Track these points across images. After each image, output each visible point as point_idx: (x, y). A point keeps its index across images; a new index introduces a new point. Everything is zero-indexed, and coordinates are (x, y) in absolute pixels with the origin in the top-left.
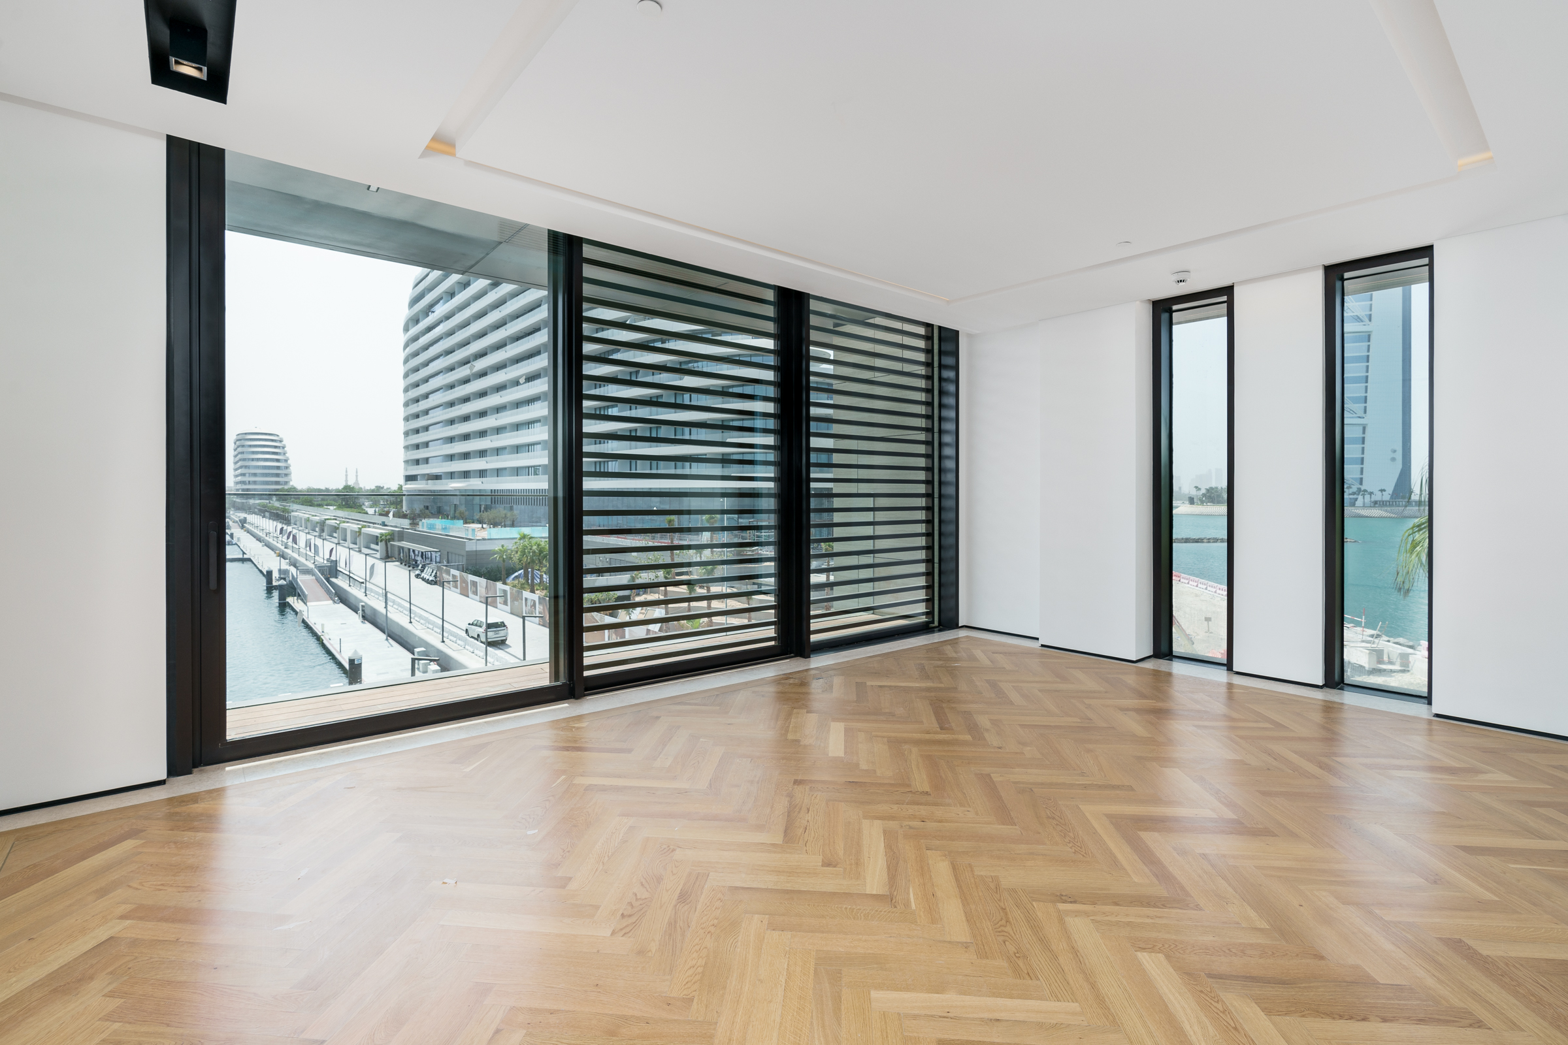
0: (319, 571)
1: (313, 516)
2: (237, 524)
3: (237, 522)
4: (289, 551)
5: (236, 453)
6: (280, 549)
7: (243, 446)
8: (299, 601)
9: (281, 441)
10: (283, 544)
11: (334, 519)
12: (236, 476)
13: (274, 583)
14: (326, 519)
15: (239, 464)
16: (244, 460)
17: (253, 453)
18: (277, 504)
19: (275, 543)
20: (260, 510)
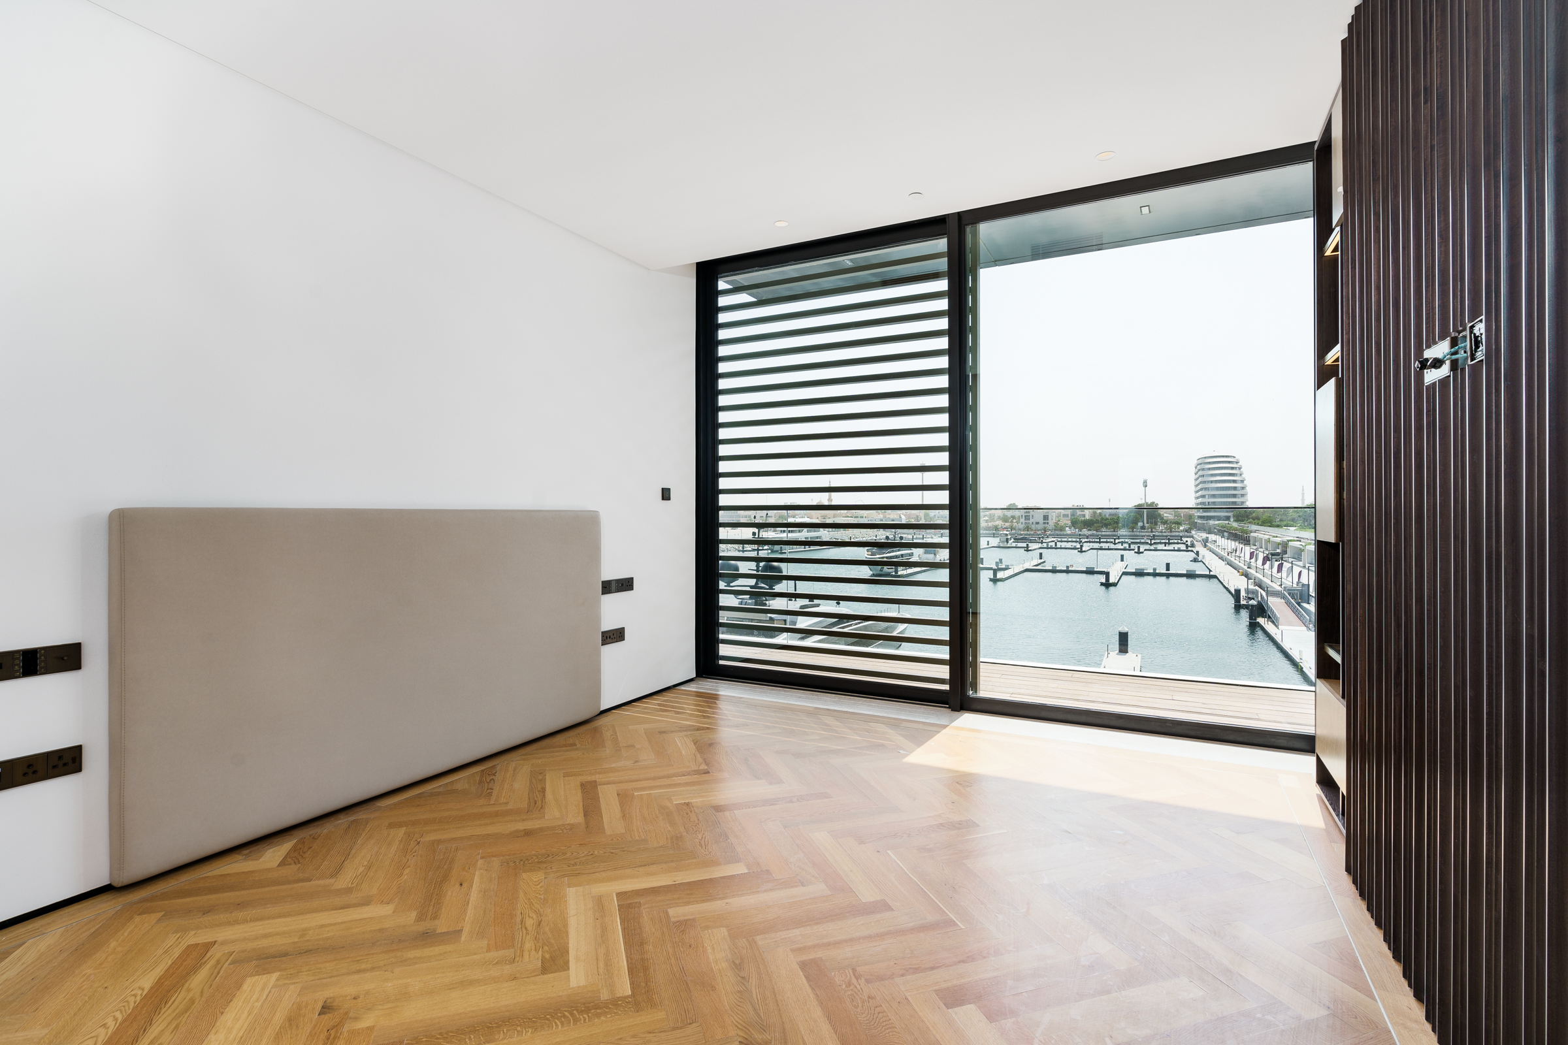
0: (1289, 594)
1: (1274, 537)
2: (1200, 543)
3: (1200, 541)
4: (1252, 571)
5: (1197, 476)
6: (1243, 569)
7: (1203, 469)
8: (1269, 622)
9: (1237, 463)
10: (1246, 564)
11: (1298, 540)
12: (1197, 498)
13: (1243, 602)
14: (1288, 541)
15: (1200, 487)
16: (1204, 482)
17: (1212, 475)
18: (1235, 525)
19: (1237, 562)
20: (1219, 531)
